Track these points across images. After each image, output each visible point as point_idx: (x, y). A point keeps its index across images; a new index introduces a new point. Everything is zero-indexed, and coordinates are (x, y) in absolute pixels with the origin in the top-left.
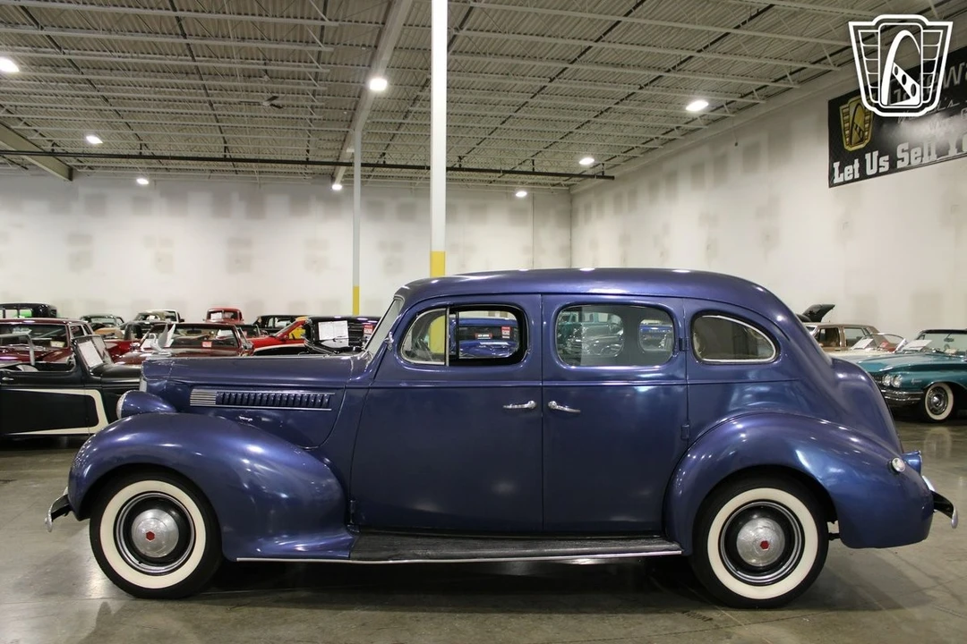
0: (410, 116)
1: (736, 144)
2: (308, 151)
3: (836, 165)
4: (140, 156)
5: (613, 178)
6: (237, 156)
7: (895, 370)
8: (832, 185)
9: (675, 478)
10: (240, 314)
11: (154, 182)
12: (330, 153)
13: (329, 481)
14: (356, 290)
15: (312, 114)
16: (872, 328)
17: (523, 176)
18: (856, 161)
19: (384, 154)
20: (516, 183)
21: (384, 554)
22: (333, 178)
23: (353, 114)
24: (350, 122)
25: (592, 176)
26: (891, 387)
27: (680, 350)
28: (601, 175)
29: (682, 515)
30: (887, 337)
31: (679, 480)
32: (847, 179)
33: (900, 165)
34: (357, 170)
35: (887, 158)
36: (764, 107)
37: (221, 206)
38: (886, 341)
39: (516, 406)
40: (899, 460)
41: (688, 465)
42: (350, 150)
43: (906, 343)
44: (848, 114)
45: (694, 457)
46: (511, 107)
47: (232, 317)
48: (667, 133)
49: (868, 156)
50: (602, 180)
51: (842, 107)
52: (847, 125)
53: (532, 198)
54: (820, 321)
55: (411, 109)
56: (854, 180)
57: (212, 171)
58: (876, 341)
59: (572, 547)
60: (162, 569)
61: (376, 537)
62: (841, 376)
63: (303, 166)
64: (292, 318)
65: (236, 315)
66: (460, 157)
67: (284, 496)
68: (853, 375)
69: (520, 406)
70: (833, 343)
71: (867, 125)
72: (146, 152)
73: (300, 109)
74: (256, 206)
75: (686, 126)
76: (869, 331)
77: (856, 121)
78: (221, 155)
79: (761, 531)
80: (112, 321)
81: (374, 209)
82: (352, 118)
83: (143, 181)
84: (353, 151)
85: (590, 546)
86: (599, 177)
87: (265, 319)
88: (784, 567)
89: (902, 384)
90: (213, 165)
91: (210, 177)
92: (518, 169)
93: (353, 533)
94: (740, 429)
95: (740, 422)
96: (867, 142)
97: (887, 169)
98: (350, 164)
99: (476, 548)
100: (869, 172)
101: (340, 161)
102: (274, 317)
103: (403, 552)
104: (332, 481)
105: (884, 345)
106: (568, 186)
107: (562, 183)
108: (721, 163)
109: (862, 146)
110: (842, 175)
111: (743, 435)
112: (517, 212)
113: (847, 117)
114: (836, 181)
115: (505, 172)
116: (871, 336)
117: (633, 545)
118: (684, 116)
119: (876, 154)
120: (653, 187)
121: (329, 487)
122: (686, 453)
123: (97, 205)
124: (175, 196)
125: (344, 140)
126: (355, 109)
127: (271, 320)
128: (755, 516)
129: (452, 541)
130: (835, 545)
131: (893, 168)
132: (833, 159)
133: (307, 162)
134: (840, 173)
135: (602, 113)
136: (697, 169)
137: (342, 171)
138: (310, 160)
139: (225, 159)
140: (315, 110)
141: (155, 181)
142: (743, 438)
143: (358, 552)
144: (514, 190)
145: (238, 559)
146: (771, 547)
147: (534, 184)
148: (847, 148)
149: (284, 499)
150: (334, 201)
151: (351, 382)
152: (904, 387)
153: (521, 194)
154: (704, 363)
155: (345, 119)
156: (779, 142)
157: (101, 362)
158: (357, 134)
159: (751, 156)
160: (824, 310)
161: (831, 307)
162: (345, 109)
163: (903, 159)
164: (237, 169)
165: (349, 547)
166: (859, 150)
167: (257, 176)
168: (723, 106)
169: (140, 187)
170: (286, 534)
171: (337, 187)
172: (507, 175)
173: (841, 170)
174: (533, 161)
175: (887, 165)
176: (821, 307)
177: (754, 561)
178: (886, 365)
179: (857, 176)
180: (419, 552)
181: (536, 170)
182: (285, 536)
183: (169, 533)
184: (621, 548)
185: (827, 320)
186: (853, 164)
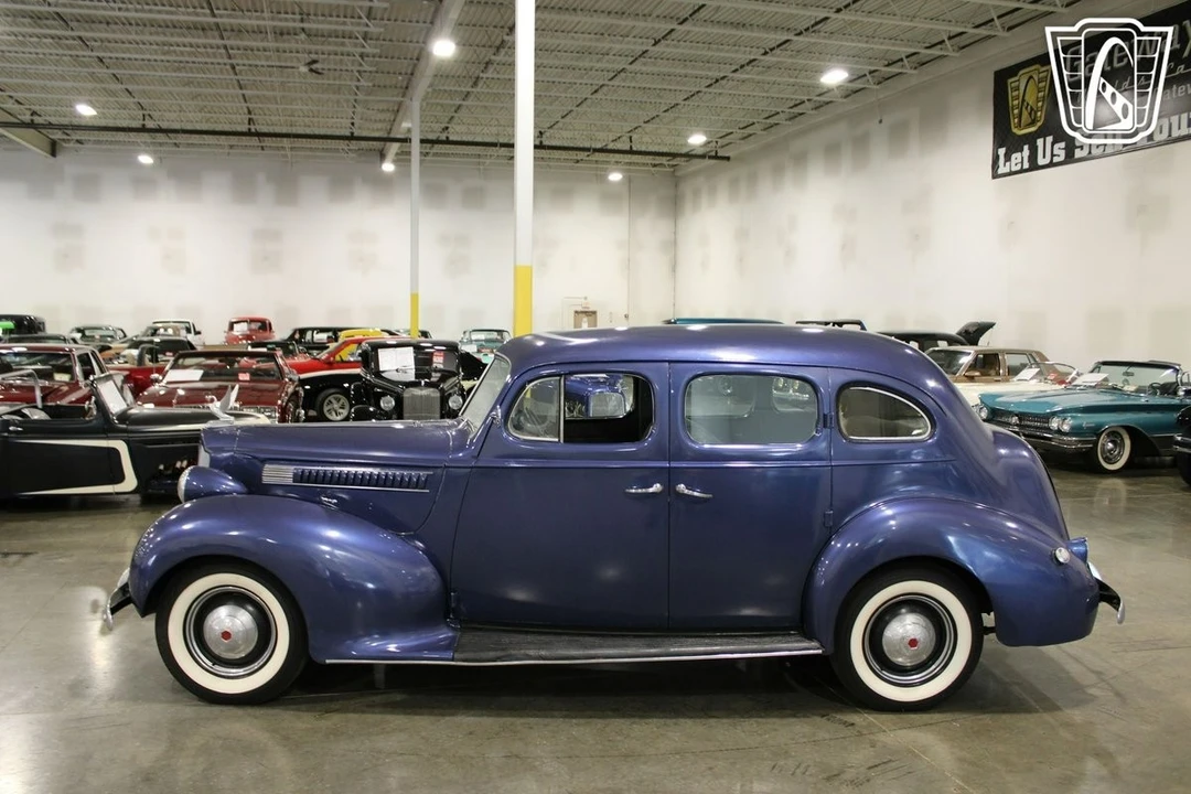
0: (480, 84)
1: (881, 122)
2: (353, 124)
3: (1002, 151)
4: (143, 129)
5: (728, 158)
6: (265, 129)
7: (1064, 411)
8: (995, 176)
9: (817, 567)
10: (270, 324)
11: (160, 160)
12: (379, 125)
13: (424, 569)
14: (415, 298)
15: (359, 80)
16: (1039, 354)
17: (617, 155)
18: (1026, 147)
19: (447, 128)
20: (608, 162)
21: (492, 654)
22: (382, 156)
23: (410, 80)
24: (406, 89)
25: (703, 156)
26: (1059, 432)
27: (825, 426)
28: (714, 156)
29: (823, 610)
30: (1057, 367)
31: (821, 570)
32: (1014, 169)
33: (1078, 154)
34: (416, 147)
35: (1063, 145)
36: (914, 77)
37: (243, 189)
38: (1056, 371)
39: (640, 491)
40: (1063, 550)
41: (831, 554)
42: (405, 125)
43: (1078, 374)
44: (1018, 89)
45: (839, 545)
46: (605, 73)
47: (260, 328)
48: (796, 105)
49: (1040, 142)
50: (713, 162)
51: (1010, 81)
52: (1016, 102)
53: (629, 180)
54: (977, 344)
55: (481, 75)
56: (1022, 171)
57: (231, 147)
58: (1045, 372)
59: (701, 645)
60: (241, 671)
61: (480, 633)
62: (1003, 451)
63: (347, 142)
64: (335, 331)
65: (265, 326)
66: (541, 132)
67: (370, 586)
68: (1016, 451)
69: (644, 490)
70: (993, 372)
71: (1040, 104)
72: (150, 124)
73: (344, 73)
74: (286, 189)
75: (818, 98)
76: (1036, 359)
77: (1026, 98)
78: (244, 128)
79: (909, 627)
80: (111, 333)
81: (434, 193)
82: (408, 83)
83: (146, 159)
84: (410, 125)
85: (721, 645)
86: (710, 157)
87: (303, 332)
88: (934, 667)
89: (1072, 428)
90: (234, 140)
91: (229, 154)
92: (611, 146)
93: (454, 629)
94: (889, 515)
95: (889, 508)
96: (1039, 124)
97: (1062, 158)
98: (406, 140)
99: (593, 647)
100: (1041, 161)
101: (392, 136)
102: (313, 329)
103: (513, 652)
104: (427, 570)
105: (1052, 377)
106: (673, 166)
107: (666, 163)
108: (861, 144)
109: (1033, 129)
110: (1008, 164)
111: (892, 522)
112: (610, 197)
113: (1015, 93)
114: (1000, 171)
115: (596, 150)
116: (1038, 365)
117: (768, 643)
118: (818, 86)
119: (1050, 139)
120: (778, 171)
121: (423, 577)
122: (829, 540)
123: (87, 188)
124: (186, 178)
125: (398, 111)
126: (412, 74)
127: (309, 333)
128: (903, 611)
129: (567, 638)
130: (991, 640)
131: (1070, 158)
132: (998, 143)
133: (352, 137)
134: (1006, 161)
135: (717, 81)
136: (832, 151)
137: (394, 148)
138: (356, 134)
139: (249, 134)
140: (363, 74)
141: (161, 158)
142: (892, 526)
143: (463, 652)
144: (607, 171)
145: (328, 661)
146: (920, 645)
147: (630, 163)
148: (1015, 131)
149: (372, 589)
150: (383, 184)
151: (451, 460)
152: (1075, 431)
153: (615, 177)
154: (851, 441)
155: (399, 85)
156: (934, 120)
157: (125, 406)
158: (415, 105)
159: (898, 136)
160: (983, 328)
161: (990, 326)
162: (400, 74)
163: (1082, 147)
164: (264, 144)
165: (450, 646)
166: (1030, 133)
167: (289, 153)
168: (865, 75)
169: (142, 166)
170: (377, 634)
171: (388, 167)
172: (597, 154)
173: (1008, 158)
174: (631, 138)
175: (1062, 154)
176: (979, 324)
177: (900, 660)
178: (1054, 405)
179: (1026, 166)
180: (532, 653)
181: (634, 149)
182: (376, 636)
183: (247, 632)
184: (755, 647)
185: (987, 342)
186: (1022, 151)
